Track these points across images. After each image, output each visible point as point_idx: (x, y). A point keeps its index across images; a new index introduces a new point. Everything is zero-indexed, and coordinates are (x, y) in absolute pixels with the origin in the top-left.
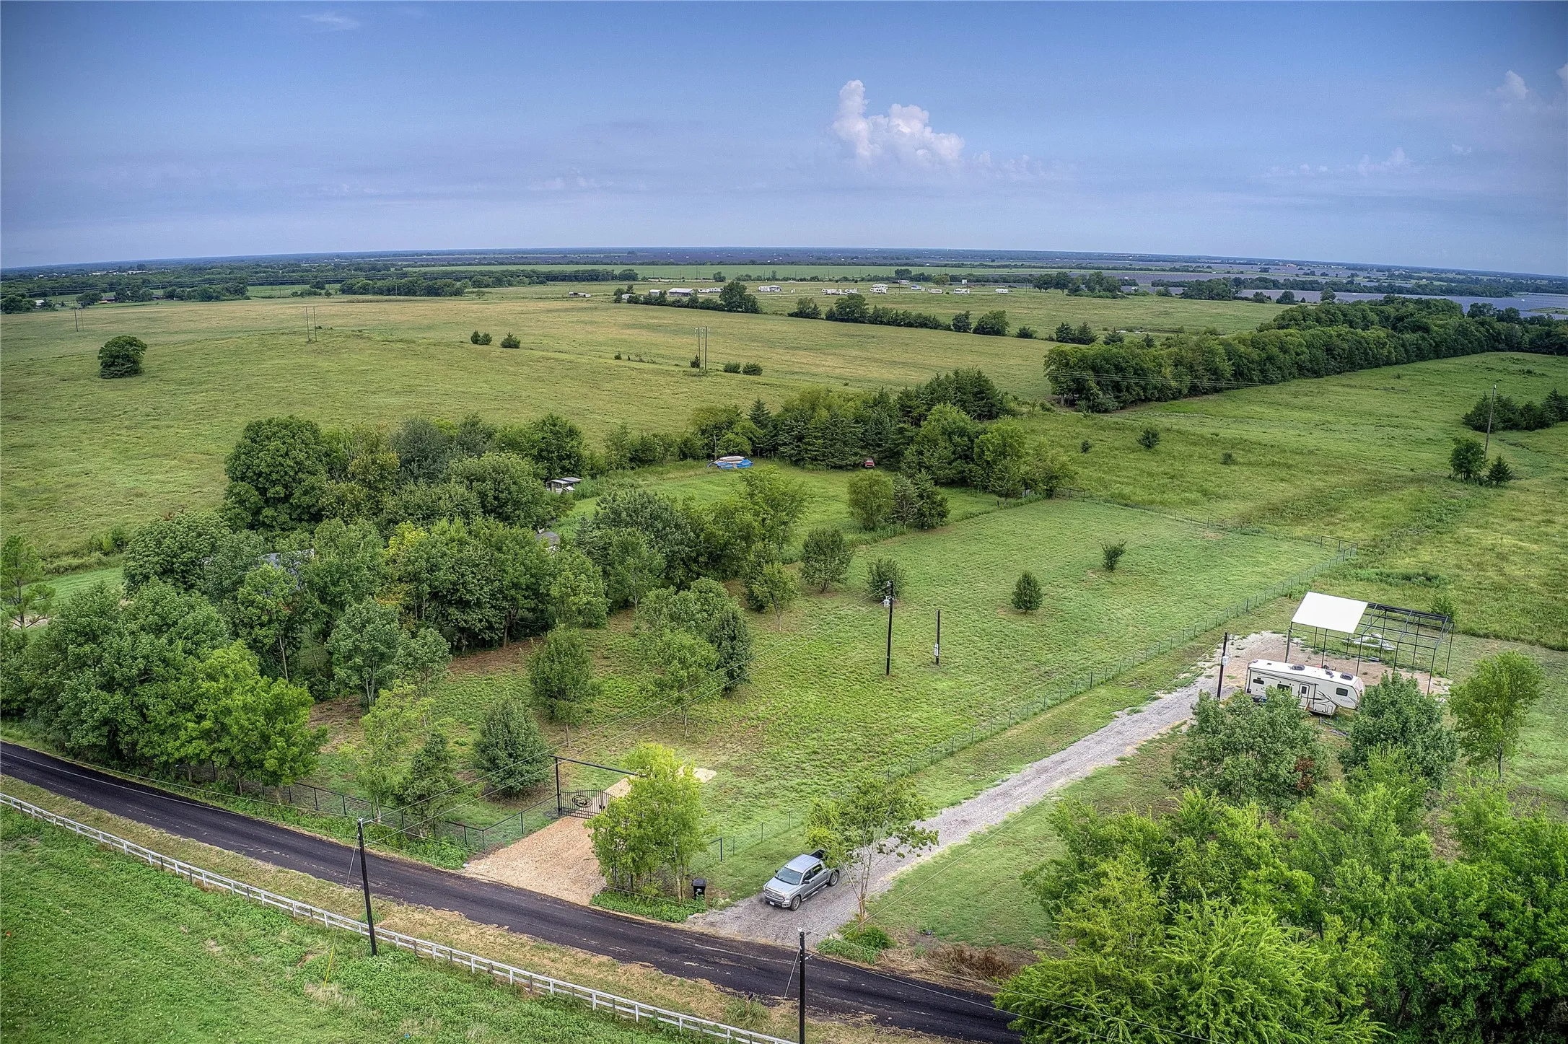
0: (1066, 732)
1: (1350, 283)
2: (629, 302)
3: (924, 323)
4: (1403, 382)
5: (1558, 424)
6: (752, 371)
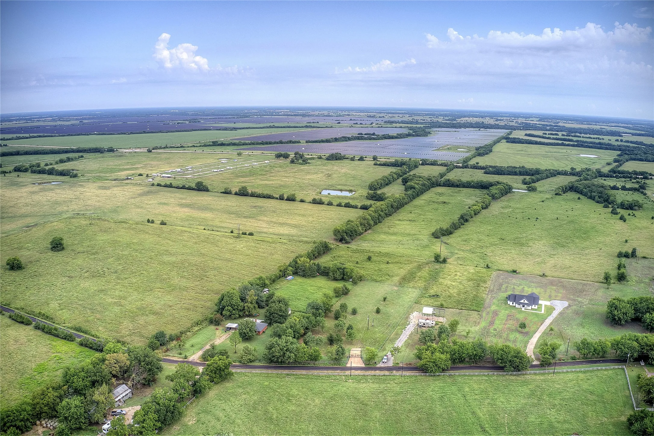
1: (374, 134)
2: (157, 186)
3: (269, 197)
4: (413, 215)
5: (455, 231)
6: (251, 234)
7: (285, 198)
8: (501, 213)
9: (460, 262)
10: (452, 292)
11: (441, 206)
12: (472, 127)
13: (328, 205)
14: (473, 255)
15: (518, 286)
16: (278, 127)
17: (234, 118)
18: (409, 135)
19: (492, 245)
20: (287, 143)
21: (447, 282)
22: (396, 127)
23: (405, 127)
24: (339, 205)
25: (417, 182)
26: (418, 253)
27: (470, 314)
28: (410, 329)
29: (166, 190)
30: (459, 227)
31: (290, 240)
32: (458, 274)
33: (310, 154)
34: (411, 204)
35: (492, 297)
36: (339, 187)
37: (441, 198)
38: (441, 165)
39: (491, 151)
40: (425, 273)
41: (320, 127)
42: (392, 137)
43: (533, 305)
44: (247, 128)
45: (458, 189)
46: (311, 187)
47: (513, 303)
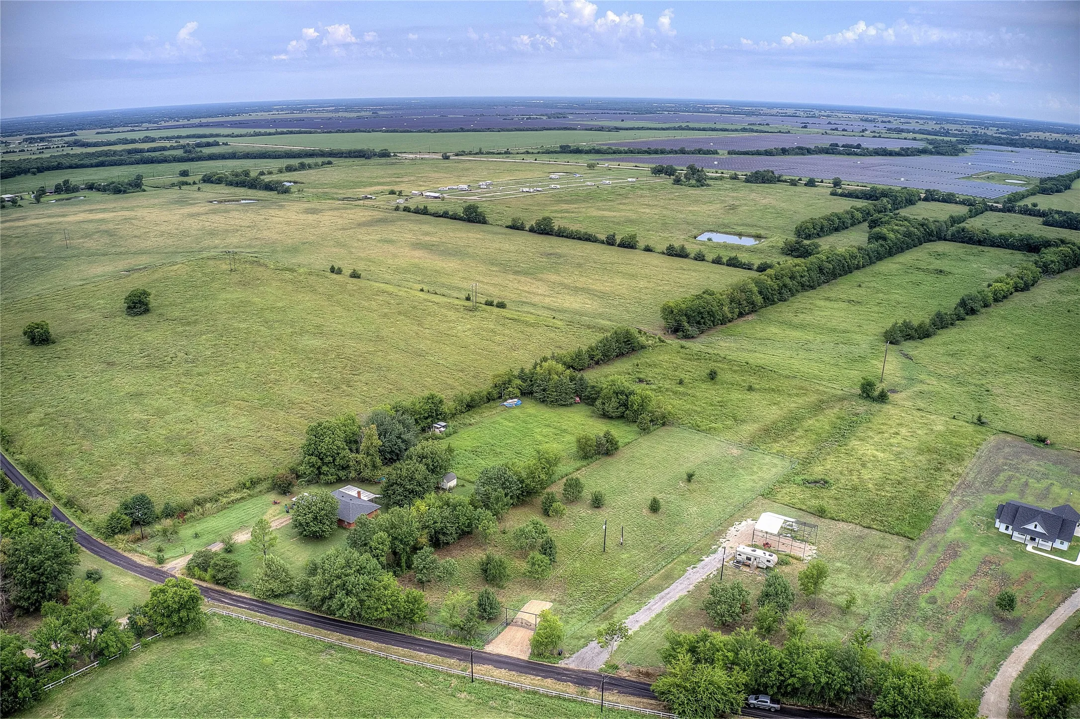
0: (670, 578)
1: (858, 146)
2: (404, 210)
3: (588, 238)
4: (861, 291)
5: (939, 332)
6: (501, 305)
7: (618, 242)
8: (1053, 303)
9: (921, 404)
10: (866, 477)
11: (931, 278)
12: (1046, 147)
13: (696, 259)
14: (961, 389)
15: (1038, 481)
16: (693, 129)
17: (628, 114)
18: (924, 152)
19: (1010, 369)
20: (693, 153)
21: (867, 450)
22: (905, 139)
23: (921, 140)
24: (717, 261)
25: (896, 228)
26: (833, 372)
27: (887, 543)
28: (709, 565)
29: (412, 218)
30: (952, 324)
31: (570, 323)
32: (903, 431)
33: (720, 171)
34: (868, 270)
35: (961, 501)
36: (740, 229)
37: (938, 262)
38: (963, 203)
39: (1068, 187)
40: (823, 423)
41: (768, 132)
42: (891, 154)
43: (1058, 541)
44: (638, 129)
45: (980, 248)
46: (684, 226)
47: (1007, 528)
